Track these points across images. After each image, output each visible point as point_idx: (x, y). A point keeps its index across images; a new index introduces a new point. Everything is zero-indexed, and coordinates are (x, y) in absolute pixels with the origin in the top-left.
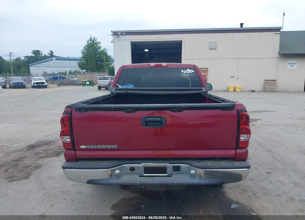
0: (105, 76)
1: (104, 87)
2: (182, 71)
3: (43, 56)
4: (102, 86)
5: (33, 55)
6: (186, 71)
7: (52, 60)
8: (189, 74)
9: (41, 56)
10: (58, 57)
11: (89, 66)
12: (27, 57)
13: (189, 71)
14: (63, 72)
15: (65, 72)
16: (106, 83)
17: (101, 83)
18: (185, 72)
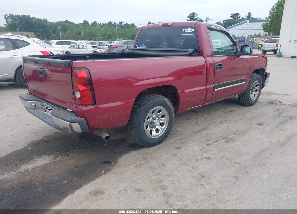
0: (273, 39)
1: (269, 51)
2: (184, 30)
3: (240, 18)
4: (266, 49)
5: (232, 19)
6: (187, 30)
7: (245, 22)
8: (190, 33)
9: (238, 19)
10: (258, 19)
11: (272, 28)
12: (225, 20)
13: (190, 30)
14: (252, 35)
15: (254, 34)
16: (271, 47)
17: (267, 47)
18: (186, 32)
